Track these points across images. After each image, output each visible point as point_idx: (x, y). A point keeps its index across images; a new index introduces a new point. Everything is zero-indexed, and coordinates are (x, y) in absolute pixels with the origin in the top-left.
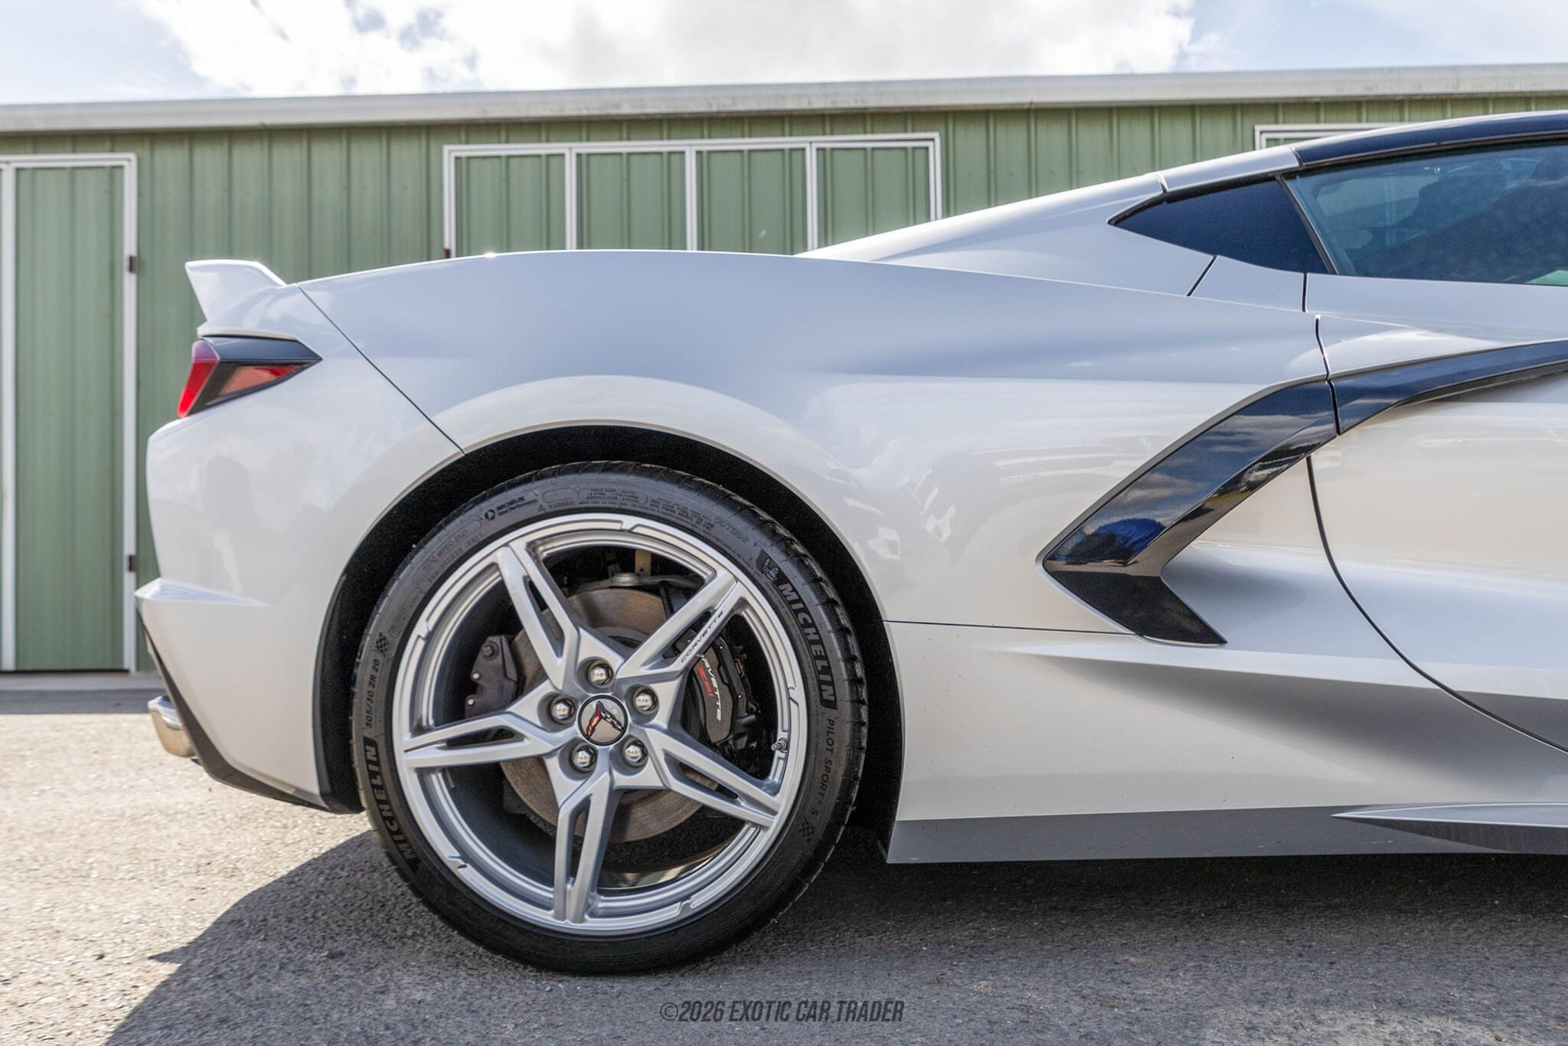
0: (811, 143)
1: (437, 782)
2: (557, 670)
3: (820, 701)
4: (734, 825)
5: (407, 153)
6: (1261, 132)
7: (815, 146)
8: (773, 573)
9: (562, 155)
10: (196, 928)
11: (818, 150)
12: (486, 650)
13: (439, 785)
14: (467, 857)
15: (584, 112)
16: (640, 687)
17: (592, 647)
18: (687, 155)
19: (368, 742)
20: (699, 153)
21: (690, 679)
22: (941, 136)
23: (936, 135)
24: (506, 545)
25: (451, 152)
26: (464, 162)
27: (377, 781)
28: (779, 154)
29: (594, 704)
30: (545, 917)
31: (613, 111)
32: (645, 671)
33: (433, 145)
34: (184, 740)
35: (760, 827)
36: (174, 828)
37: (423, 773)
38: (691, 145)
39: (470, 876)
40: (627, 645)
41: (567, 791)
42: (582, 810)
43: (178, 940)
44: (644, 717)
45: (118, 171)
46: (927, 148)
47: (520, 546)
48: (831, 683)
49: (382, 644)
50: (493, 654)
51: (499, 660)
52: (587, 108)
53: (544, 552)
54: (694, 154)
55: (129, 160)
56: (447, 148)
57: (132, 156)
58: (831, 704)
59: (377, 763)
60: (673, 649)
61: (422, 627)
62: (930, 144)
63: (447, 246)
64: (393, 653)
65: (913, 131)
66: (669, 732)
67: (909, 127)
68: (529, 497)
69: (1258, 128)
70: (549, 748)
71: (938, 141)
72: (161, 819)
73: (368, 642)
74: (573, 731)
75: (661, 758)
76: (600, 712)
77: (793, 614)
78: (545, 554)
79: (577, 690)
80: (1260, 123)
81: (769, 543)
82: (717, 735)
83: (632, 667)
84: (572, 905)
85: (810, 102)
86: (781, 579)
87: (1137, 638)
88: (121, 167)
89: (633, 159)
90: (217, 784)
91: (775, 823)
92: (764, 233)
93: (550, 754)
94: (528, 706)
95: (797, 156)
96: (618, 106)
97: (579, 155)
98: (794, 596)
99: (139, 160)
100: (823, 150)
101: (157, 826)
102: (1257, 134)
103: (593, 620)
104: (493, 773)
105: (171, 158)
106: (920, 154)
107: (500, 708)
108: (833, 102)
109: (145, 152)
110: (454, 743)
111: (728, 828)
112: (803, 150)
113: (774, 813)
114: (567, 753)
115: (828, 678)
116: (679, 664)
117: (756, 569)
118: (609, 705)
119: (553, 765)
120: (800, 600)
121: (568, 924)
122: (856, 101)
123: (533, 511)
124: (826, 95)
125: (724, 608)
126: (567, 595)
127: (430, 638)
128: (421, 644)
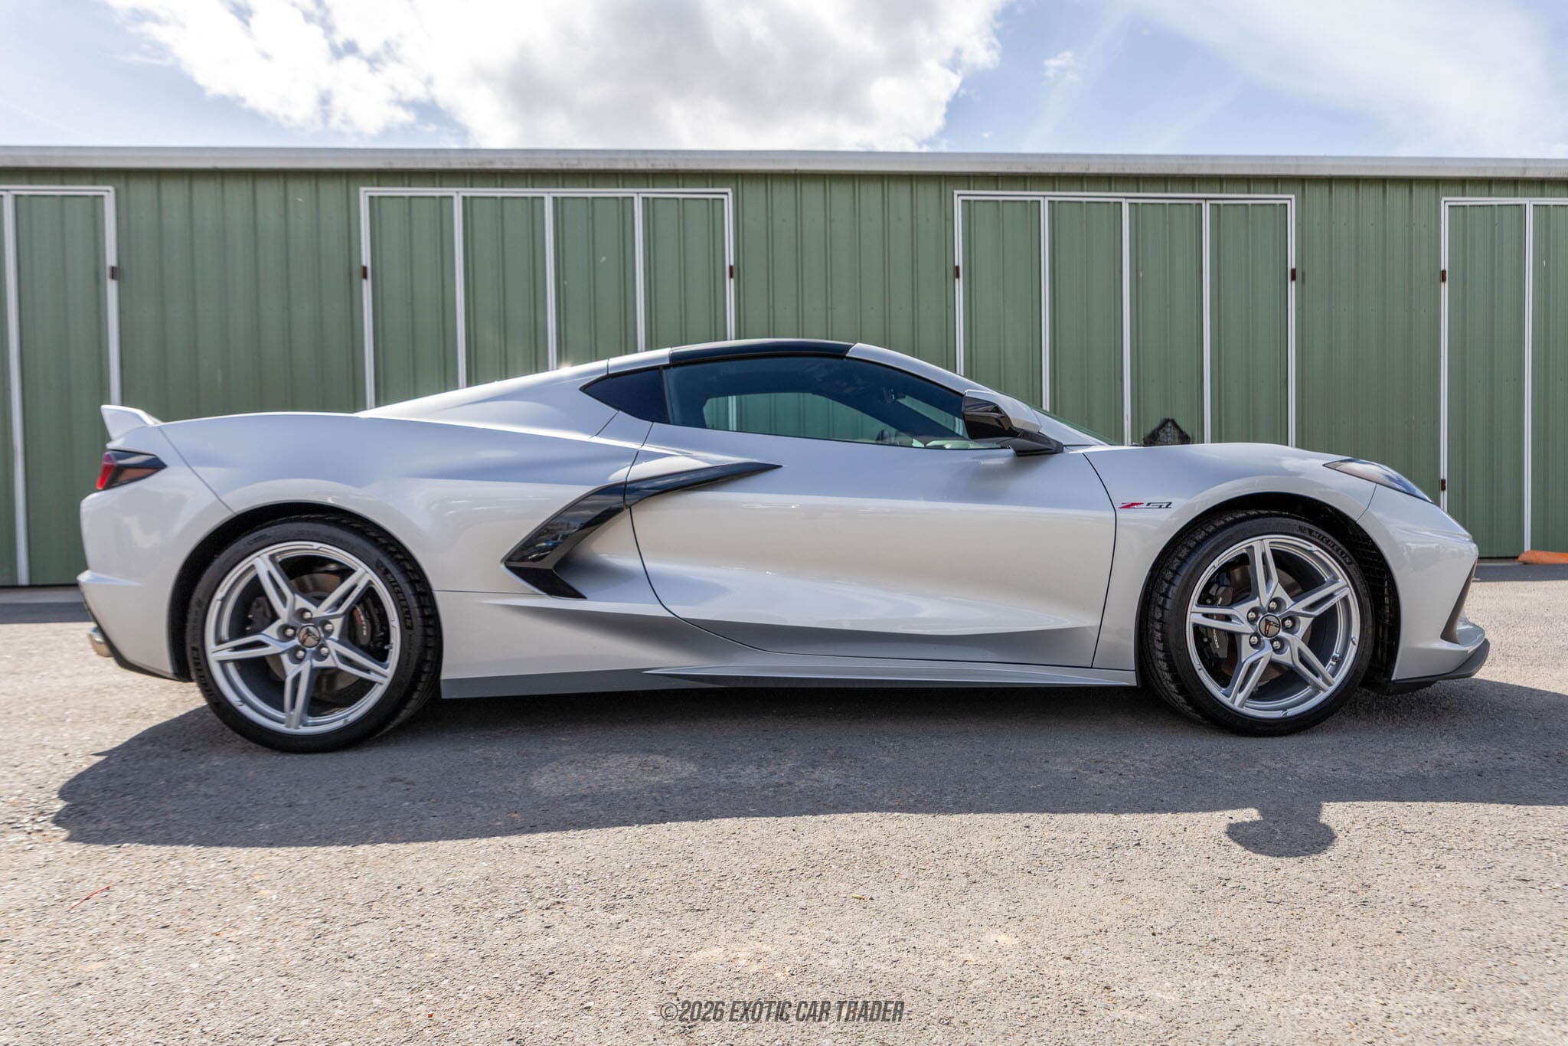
0: (638, 193)
1: (231, 668)
2: (284, 613)
3: (406, 626)
4: (372, 684)
5: (331, 192)
6: (959, 195)
7: (641, 195)
8: (383, 569)
9: (451, 197)
10: (119, 742)
11: (643, 198)
12: (255, 604)
13: (232, 669)
14: (244, 701)
15: (466, 166)
16: (324, 622)
17: (301, 602)
18: (546, 200)
19: (194, 649)
20: (555, 198)
21: (350, 614)
22: (733, 191)
23: (729, 190)
24: (259, 556)
25: (365, 193)
26: (376, 200)
27: (199, 667)
28: (615, 201)
29: (304, 630)
30: (281, 727)
31: (488, 166)
32: (326, 614)
33: (352, 189)
34: (105, 649)
35: (381, 684)
36: (121, 695)
37: (223, 663)
38: (548, 193)
39: (245, 710)
40: (318, 600)
41: (291, 669)
42: (297, 679)
43: (108, 747)
44: (329, 633)
45: (99, 200)
46: (723, 200)
47: (266, 556)
48: (410, 618)
49: (199, 604)
50: (259, 606)
51: (261, 609)
52: (469, 164)
53: (279, 559)
54: (551, 199)
55: (108, 191)
56: (362, 189)
57: (110, 188)
58: (411, 628)
59: (198, 659)
60: (338, 604)
61: (220, 594)
62: (725, 197)
63: (364, 263)
64: (204, 607)
65: (713, 187)
66: (339, 642)
67: (710, 183)
68: (268, 534)
69: (956, 192)
70: (282, 650)
71: (730, 194)
72: (114, 690)
73: (193, 602)
74: (296, 642)
75: (334, 654)
76: (308, 632)
77: (392, 586)
78: (280, 560)
79: (296, 622)
80: (957, 189)
81: (381, 555)
82: (364, 642)
83: (319, 612)
84: (294, 721)
85: (635, 165)
86: (387, 571)
87: (548, 596)
88: (102, 197)
89: (506, 201)
90: (122, 670)
91: (386, 682)
92: (604, 259)
93: (283, 652)
94: (272, 631)
95: (627, 203)
96: (491, 162)
97: (464, 198)
98: (392, 580)
99: (117, 192)
100: (647, 198)
101: (111, 694)
102: (955, 197)
103: (302, 590)
104: (261, 661)
105: (143, 192)
106: (718, 204)
107: (258, 632)
108: (653, 165)
109: (121, 184)
110: (236, 648)
111: (369, 685)
112: (632, 198)
113: (385, 677)
114: (293, 652)
115: (408, 616)
116: (341, 610)
117: (376, 567)
118: (311, 629)
119: (285, 658)
120: (395, 581)
121: (292, 730)
122: (669, 164)
123: (271, 540)
124: (647, 160)
125: (362, 585)
126: (291, 579)
127: (224, 600)
128: (219, 603)
